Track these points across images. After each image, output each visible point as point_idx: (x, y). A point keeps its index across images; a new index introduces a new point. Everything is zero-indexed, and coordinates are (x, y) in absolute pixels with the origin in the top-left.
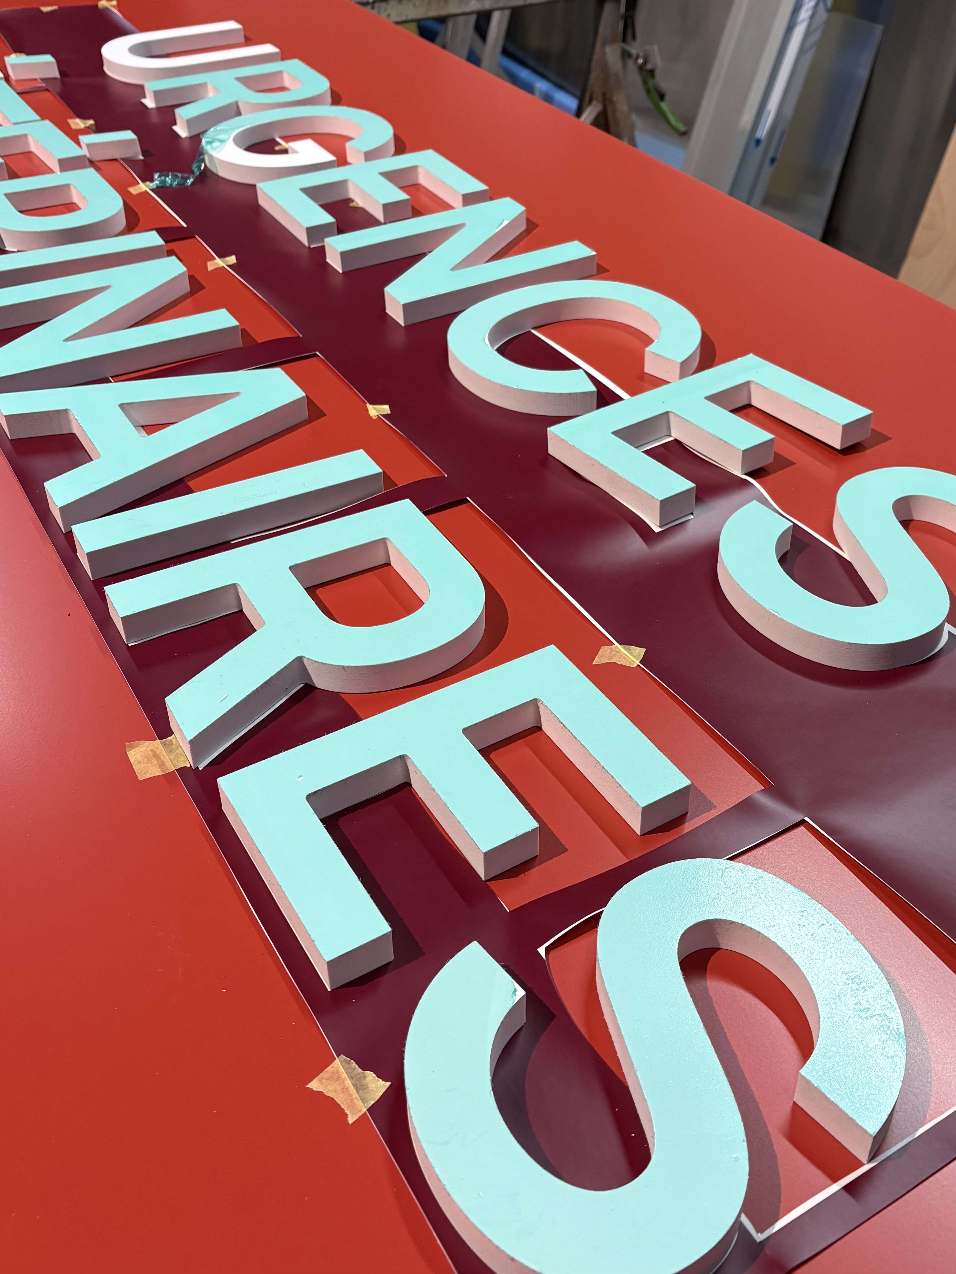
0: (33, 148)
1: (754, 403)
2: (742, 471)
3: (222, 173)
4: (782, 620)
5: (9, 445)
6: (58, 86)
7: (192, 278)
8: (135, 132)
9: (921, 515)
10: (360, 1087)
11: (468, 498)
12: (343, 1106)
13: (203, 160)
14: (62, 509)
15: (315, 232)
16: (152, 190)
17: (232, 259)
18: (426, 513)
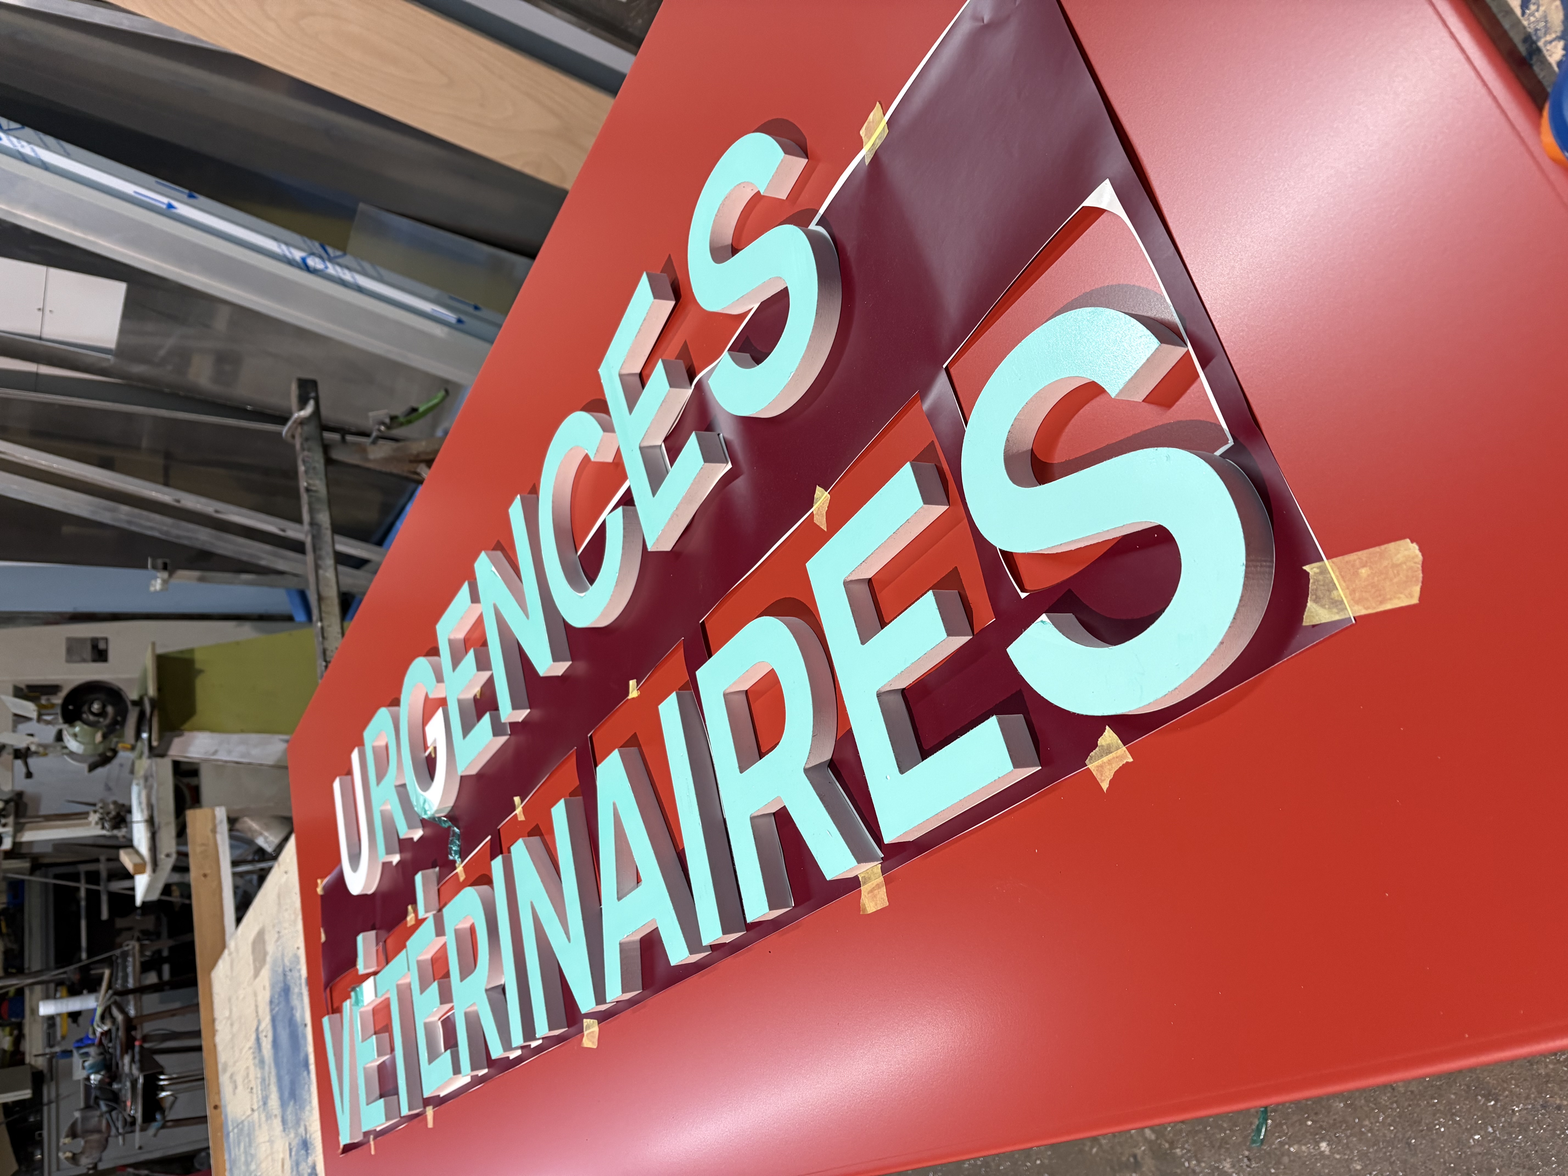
0: (428, 956)
1: (638, 371)
2: (687, 388)
3: (451, 803)
4: (797, 369)
5: (646, 992)
6: (383, 933)
7: (530, 835)
8: (416, 873)
9: (728, 238)
10: (1108, 750)
11: (700, 622)
12: (1121, 765)
13: (439, 818)
14: (691, 952)
15: (497, 729)
16: (462, 861)
17: (517, 799)
18: (710, 656)
